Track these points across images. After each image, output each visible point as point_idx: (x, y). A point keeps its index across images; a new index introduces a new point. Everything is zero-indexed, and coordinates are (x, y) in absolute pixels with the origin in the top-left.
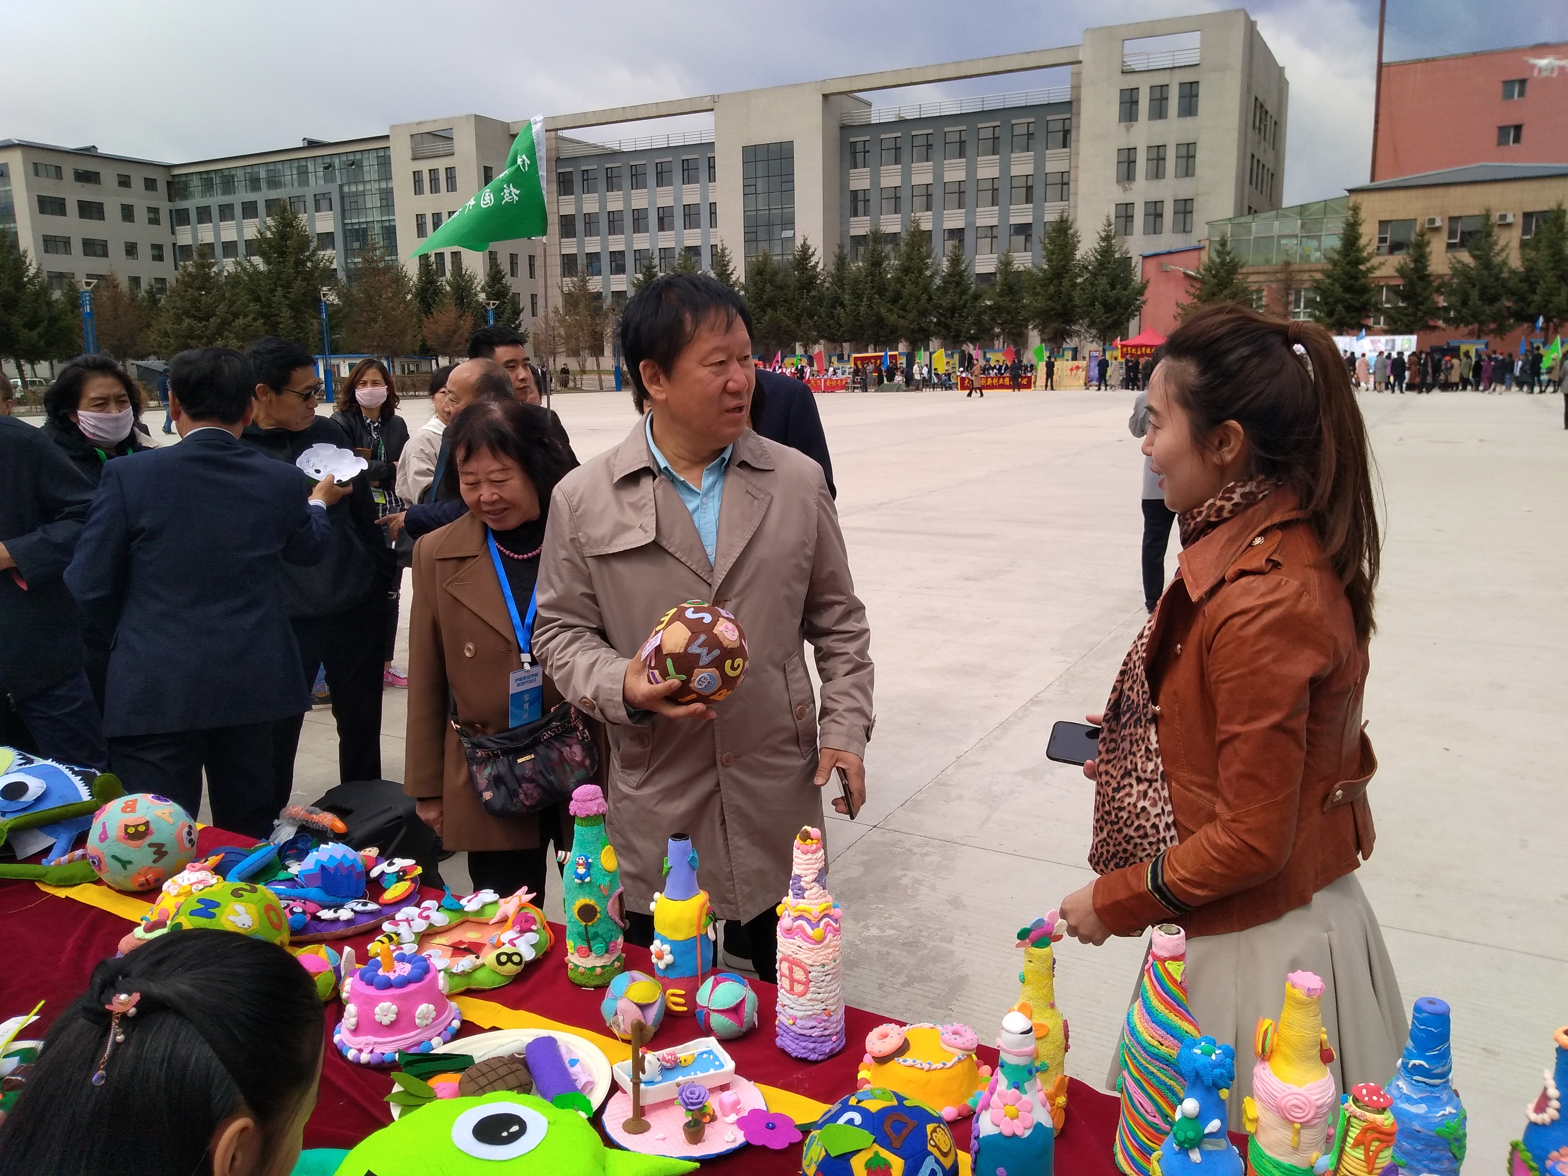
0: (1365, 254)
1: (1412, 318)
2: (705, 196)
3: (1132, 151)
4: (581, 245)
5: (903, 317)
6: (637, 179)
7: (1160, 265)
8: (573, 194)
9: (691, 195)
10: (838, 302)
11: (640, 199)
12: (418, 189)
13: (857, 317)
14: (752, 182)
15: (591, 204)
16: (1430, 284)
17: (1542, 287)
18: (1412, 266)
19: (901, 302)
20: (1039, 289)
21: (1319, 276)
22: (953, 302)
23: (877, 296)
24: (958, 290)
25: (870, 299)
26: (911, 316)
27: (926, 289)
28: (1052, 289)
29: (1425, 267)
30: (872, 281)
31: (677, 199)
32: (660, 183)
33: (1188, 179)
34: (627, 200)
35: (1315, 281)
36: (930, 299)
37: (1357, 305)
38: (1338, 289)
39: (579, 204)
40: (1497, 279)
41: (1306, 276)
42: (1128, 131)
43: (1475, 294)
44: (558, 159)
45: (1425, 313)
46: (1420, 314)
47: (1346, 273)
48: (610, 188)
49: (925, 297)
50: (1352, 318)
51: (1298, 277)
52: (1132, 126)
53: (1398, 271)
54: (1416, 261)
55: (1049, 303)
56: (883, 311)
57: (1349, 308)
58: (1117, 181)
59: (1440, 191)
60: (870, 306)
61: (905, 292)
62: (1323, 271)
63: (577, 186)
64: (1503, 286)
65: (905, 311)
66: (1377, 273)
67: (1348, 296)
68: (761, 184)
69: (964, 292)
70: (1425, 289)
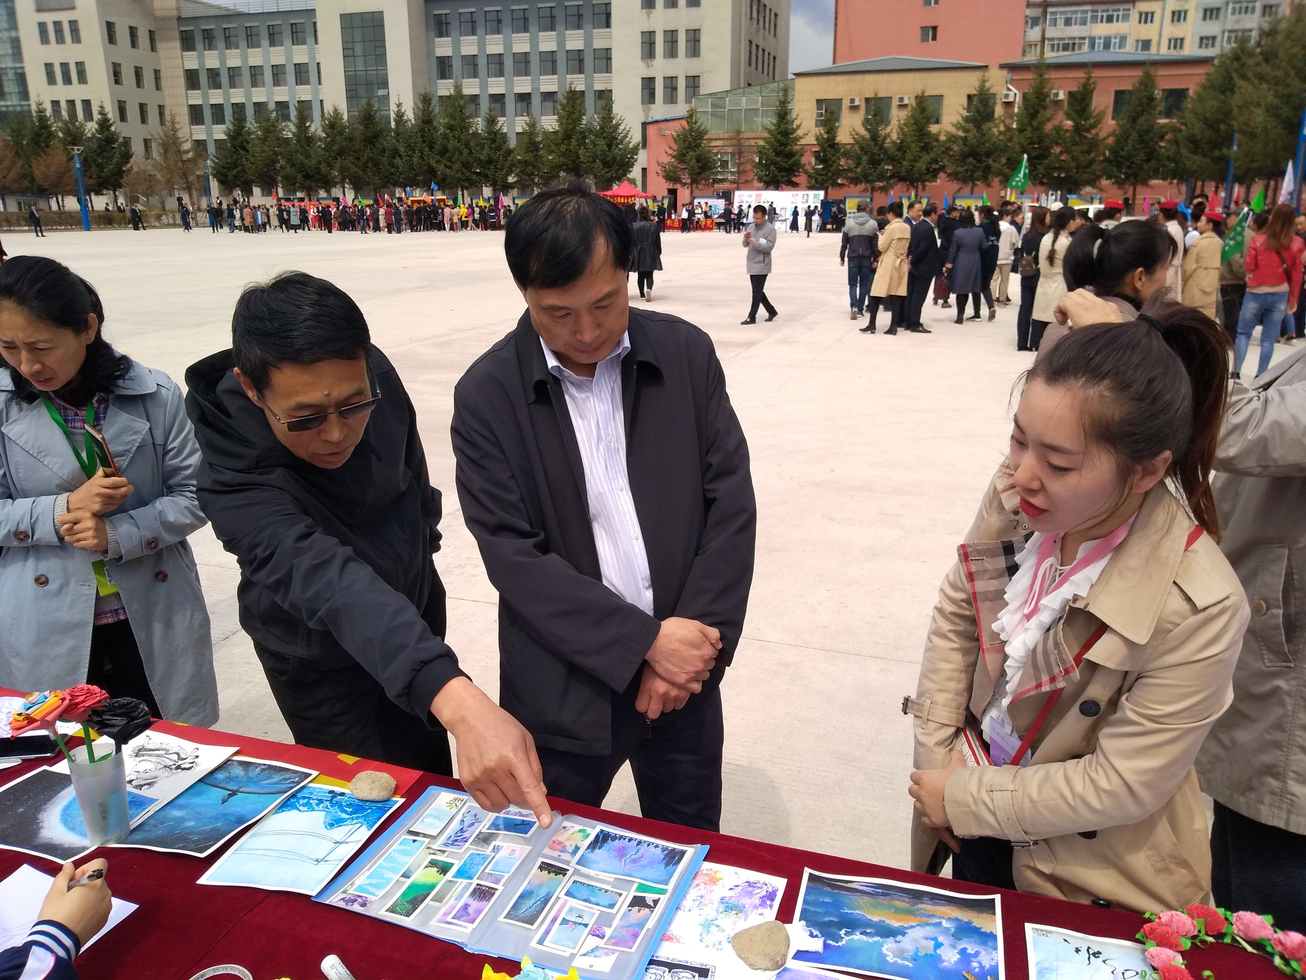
0: (795, 126)
1: (825, 178)
2: (312, 56)
3: (652, 34)
4: (205, 96)
5: (450, 168)
6: (252, 39)
7: (659, 130)
8: (194, 50)
9: (300, 55)
10: (396, 153)
11: (255, 57)
12: (44, 39)
13: (411, 168)
14: (350, 45)
15: (212, 60)
16: (837, 151)
17: (909, 156)
18: (826, 136)
19: (448, 154)
20: (553, 148)
21: (762, 143)
22: (489, 155)
23: (427, 149)
24: (494, 146)
25: (422, 152)
26: (456, 166)
27: (467, 145)
28: (563, 148)
29: (834, 138)
30: (422, 136)
31: (289, 58)
32: (272, 43)
33: (695, 59)
34: (244, 58)
35: (758, 146)
36: (471, 153)
37: (786, 166)
38: (772, 155)
39: (201, 59)
40: (882, 147)
41: (752, 142)
42: (648, 17)
43: (865, 159)
44: (179, 18)
45: (834, 174)
46: (830, 174)
47: (778, 141)
48: (228, 46)
49: (466, 151)
50: (782, 177)
51: (747, 144)
52: (651, 13)
53: (817, 139)
54: (828, 132)
55: (561, 159)
56: (432, 162)
57: (780, 169)
58: (642, 59)
59: (858, 77)
60: (421, 157)
61: (450, 146)
62: (764, 139)
63: (199, 45)
64: (885, 153)
65: (452, 162)
66: (803, 142)
67: (779, 159)
68: (359, 50)
69: (499, 148)
70: (834, 155)
